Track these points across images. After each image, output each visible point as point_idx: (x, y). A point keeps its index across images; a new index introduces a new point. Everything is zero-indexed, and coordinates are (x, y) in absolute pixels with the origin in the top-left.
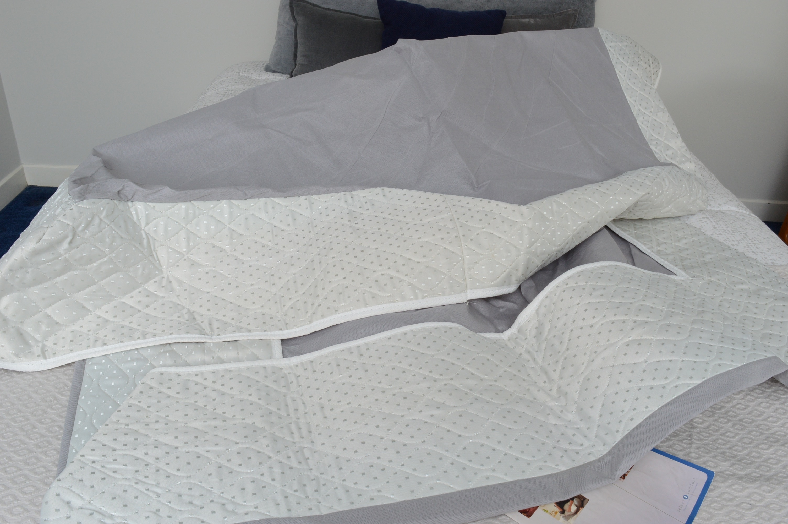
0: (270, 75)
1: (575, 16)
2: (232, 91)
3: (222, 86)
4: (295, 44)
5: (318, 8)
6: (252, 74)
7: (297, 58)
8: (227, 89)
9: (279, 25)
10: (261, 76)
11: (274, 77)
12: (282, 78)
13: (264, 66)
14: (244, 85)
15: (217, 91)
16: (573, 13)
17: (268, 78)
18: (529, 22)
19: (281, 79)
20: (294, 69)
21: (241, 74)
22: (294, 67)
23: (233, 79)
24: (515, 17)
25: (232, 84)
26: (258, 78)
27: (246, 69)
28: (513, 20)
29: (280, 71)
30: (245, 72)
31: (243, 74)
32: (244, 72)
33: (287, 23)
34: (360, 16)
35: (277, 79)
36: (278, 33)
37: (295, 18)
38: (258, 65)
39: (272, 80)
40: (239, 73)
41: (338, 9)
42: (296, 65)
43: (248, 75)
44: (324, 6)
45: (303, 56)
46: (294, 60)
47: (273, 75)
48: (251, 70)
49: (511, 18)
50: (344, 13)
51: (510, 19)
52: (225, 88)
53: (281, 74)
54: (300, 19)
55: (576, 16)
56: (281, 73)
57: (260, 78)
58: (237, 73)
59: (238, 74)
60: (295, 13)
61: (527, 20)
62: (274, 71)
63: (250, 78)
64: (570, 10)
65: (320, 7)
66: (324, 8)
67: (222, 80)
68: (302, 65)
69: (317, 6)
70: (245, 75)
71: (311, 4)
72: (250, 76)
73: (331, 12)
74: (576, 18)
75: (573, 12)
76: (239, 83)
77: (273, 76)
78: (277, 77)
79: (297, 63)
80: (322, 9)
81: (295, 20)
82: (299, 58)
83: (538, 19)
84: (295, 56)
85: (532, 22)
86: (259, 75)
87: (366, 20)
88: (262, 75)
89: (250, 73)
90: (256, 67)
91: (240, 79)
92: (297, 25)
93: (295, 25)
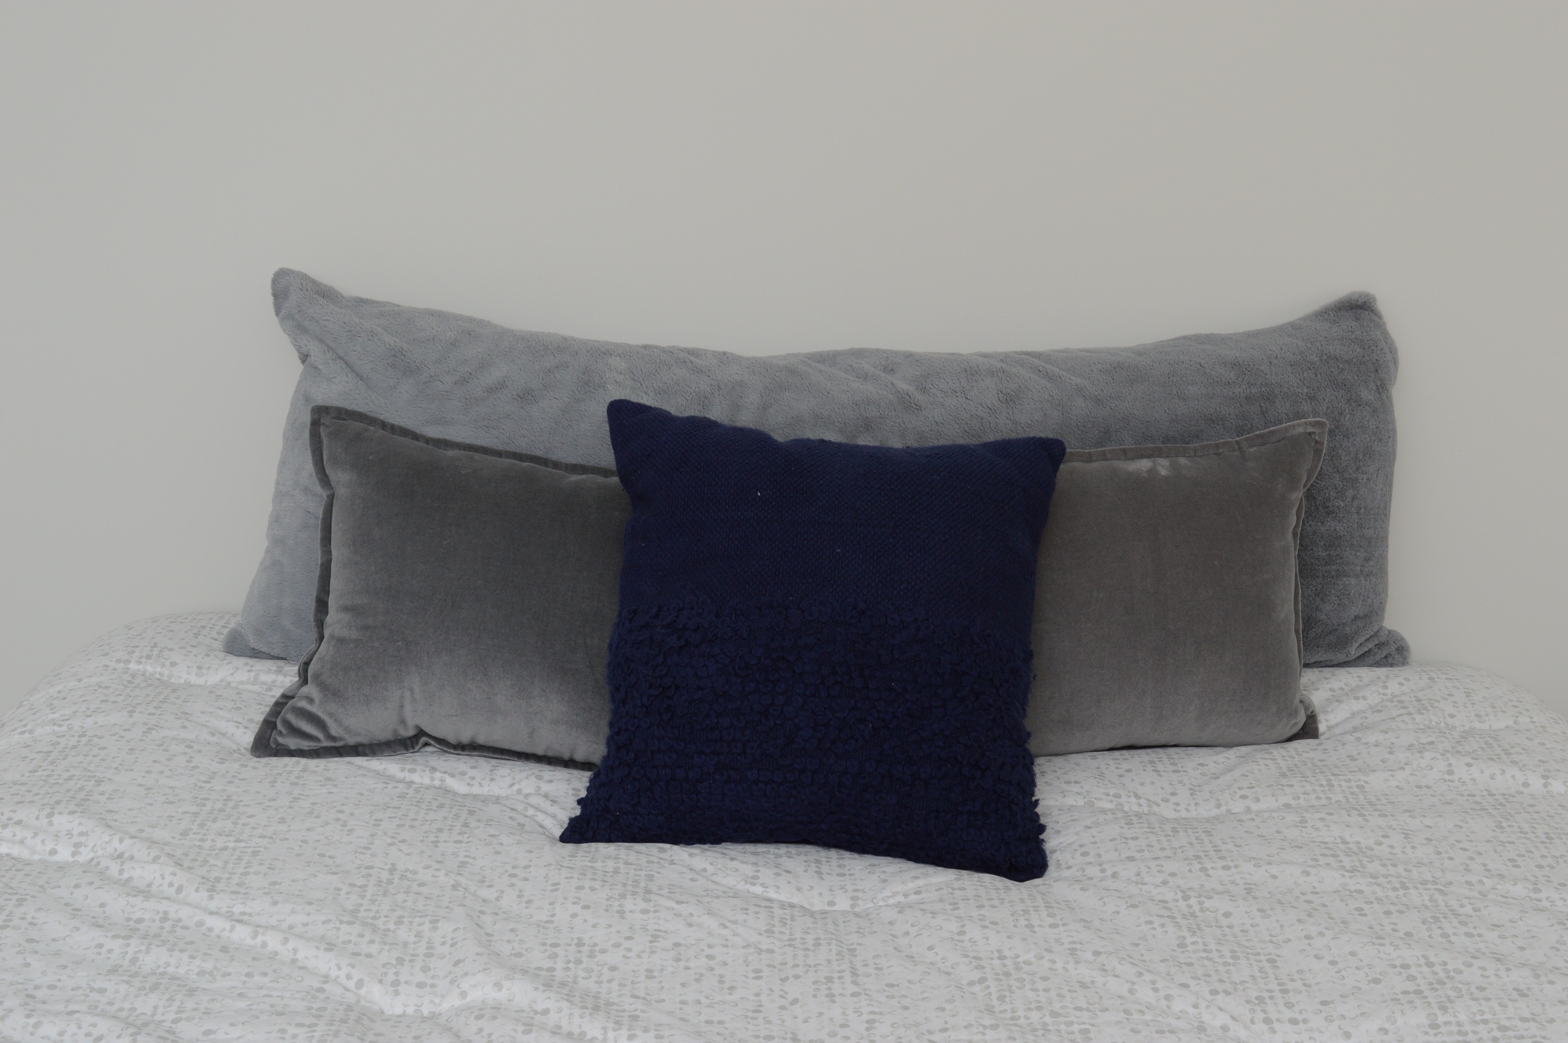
0: (238, 668)
1: (1317, 442)
2: (83, 735)
3: (52, 716)
4: (322, 565)
5: (407, 441)
6: (173, 664)
7: (327, 613)
8: (64, 728)
9: (280, 496)
10: (204, 671)
11: (252, 674)
12: (280, 678)
13: (226, 631)
14: (131, 713)
15: (27, 735)
16: (1310, 434)
17: (230, 679)
18: (1152, 471)
19: (274, 682)
20: (315, 652)
21: (133, 666)
22: (313, 647)
23: (100, 687)
24: (1104, 457)
25: (88, 708)
26: (194, 679)
27: (155, 645)
28: (1095, 465)
29: (276, 652)
30: (149, 657)
31: (141, 667)
32: (143, 660)
33: (306, 490)
34: (556, 465)
35: (263, 683)
36: (276, 520)
37: (326, 476)
38: (203, 627)
39: (241, 687)
40: (128, 661)
41: (479, 442)
42: (321, 638)
43: (158, 669)
44: (433, 432)
45: (346, 609)
46: (315, 621)
47: (248, 668)
48: (171, 650)
49: (1089, 459)
50: (499, 454)
51: (1082, 461)
52: (60, 726)
53: (280, 663)
54: (341, 478)
55: (1322, 444)
56: (282, 659)
57: (200, 681)
58: (119, 661)
59: (122, 665)
60: (325, 458)
61: (1143, 465)
62: (256, 654)
63: (165, 678)
64: (1299, 425)
65: (415, 436)
66: (428, 440)
67: (59, 692)
68: (341, 641)
69: (404, 432)
70: (149, 669)
71: (383, 425)
72: (166, 672)
73: (450, 453)
74: (1321, 451)
75: (1310, 429)
76: (114, 702)
77: (249, 671)
78: (265, 678)
79: (327, 633)
80: (422, 444)
81: (325, 480)
82: (333, 617)
83: (1183, 461)
84: (322, 606)
85: (1164, 472)
86: (199, 668)
87: (574, 478)
88: (209, 668)
89: (167, 663)
90: (196, 635)
91: (126, 686)
92: (331, 498)
93: (328, 496)
